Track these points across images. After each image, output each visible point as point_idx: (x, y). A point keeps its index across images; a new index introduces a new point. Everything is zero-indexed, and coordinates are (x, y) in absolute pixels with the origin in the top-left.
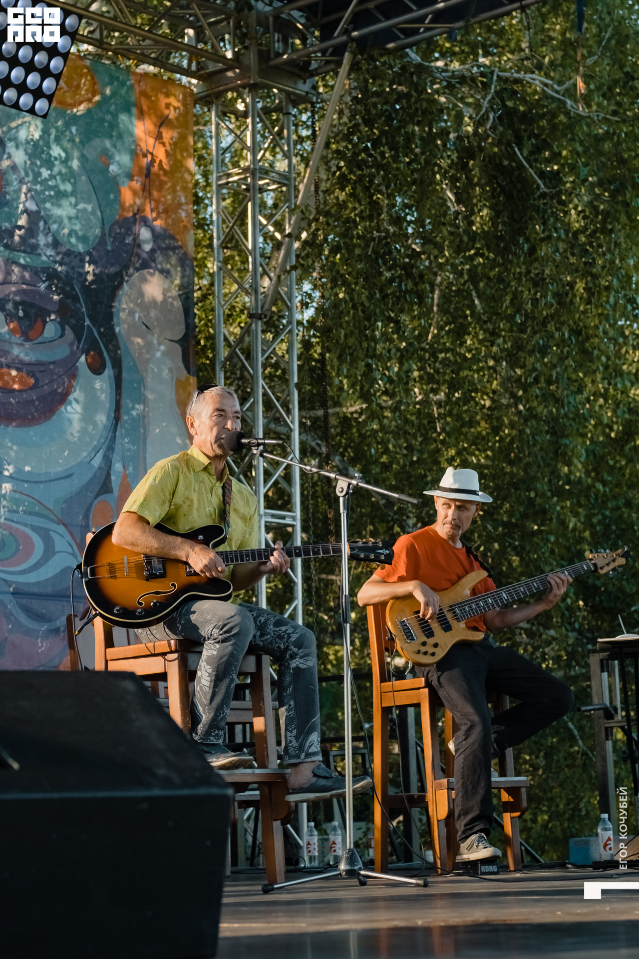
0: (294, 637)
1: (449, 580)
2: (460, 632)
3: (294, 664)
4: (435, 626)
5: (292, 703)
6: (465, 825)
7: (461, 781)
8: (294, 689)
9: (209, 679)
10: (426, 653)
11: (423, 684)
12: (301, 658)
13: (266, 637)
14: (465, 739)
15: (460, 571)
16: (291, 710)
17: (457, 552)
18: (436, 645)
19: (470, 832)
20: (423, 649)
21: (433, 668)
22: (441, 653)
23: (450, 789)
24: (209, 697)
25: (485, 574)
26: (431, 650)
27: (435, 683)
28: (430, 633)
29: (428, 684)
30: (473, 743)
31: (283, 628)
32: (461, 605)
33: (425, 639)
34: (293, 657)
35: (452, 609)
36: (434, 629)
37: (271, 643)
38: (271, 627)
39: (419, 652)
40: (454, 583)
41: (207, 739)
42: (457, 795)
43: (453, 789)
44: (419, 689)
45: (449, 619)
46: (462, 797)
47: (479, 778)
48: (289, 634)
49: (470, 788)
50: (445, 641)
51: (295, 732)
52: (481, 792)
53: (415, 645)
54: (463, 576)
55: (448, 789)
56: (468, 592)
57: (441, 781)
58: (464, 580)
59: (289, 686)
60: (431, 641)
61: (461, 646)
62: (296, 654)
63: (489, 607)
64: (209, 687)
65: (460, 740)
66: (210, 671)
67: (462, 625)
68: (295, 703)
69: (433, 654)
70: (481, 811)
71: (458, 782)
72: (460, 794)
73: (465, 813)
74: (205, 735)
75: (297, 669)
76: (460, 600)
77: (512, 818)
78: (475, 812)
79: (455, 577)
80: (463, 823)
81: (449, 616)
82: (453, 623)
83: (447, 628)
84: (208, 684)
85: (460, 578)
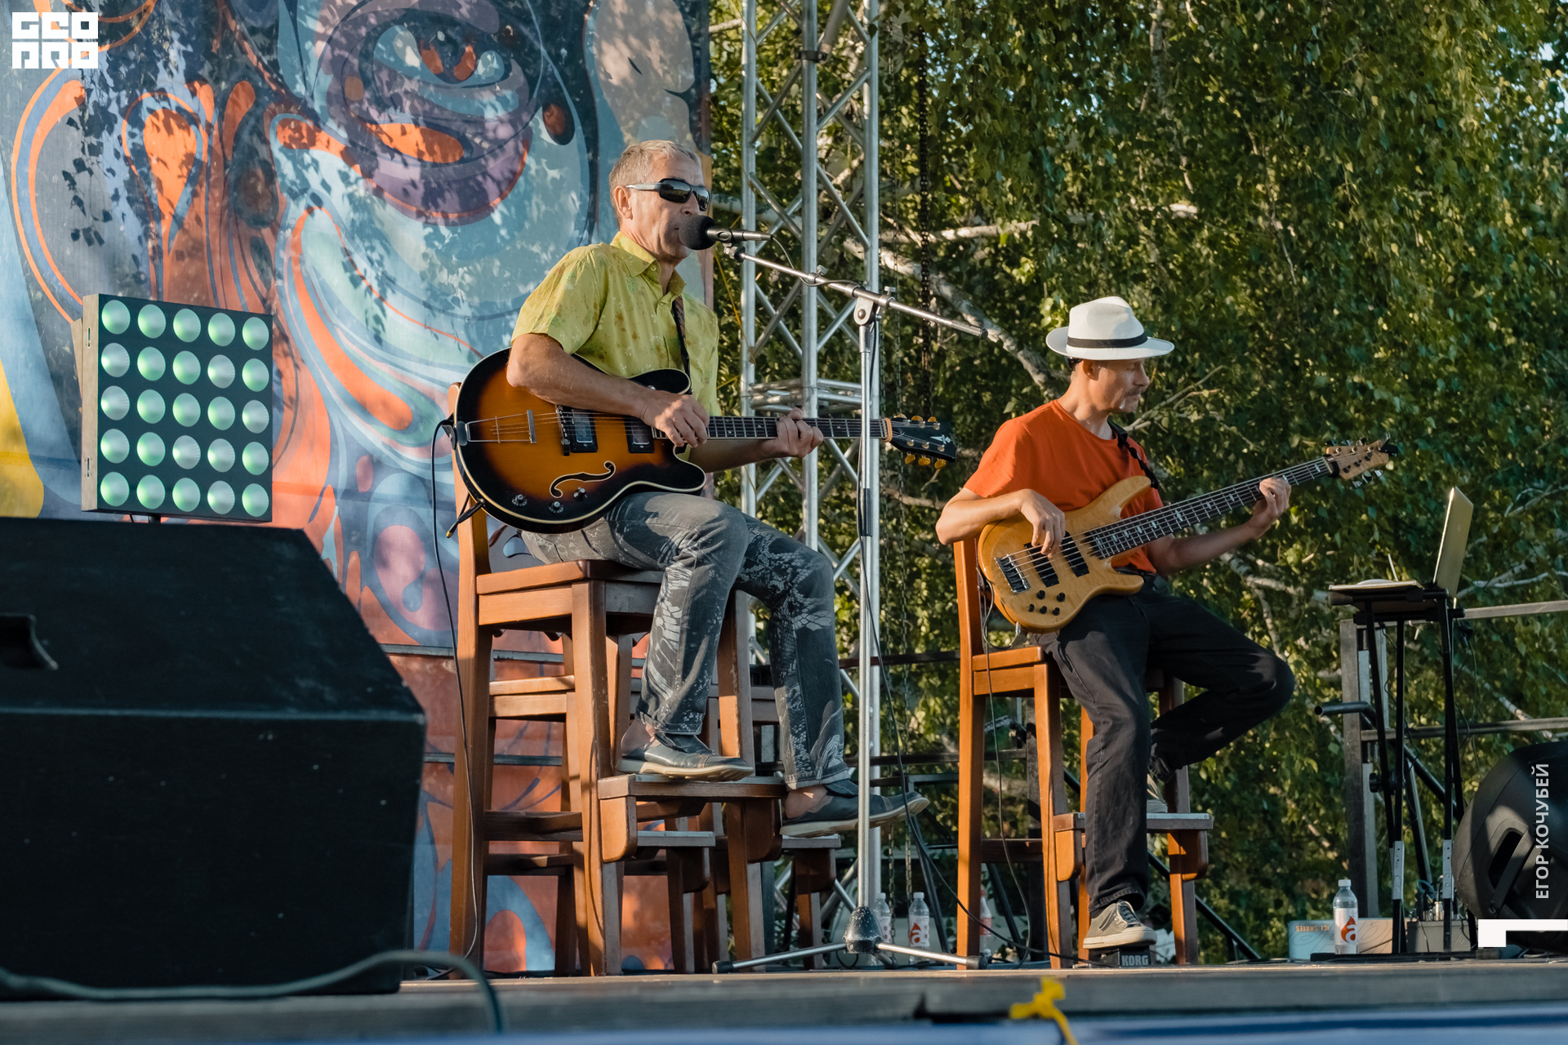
0: (804, 575)
1: (1085, 493)
2: (1103, 575)
3: (798, 623)
4: (1061, 567)
5: (798, 688)
6: (1101, 889)
7: (1095, 816)
8: (800, 664)
9: (678, 628)
10: (1043, 610)
11: (1039, 657)
12: (810, 612)
13: (755, 568)
14: (1104, 748)
15: (1105, 475)
16: (795, 700)
17: (1101, 445)
18: (1061, 598)
19: (1107, 900)
20: (1039, 604)
21: (1054, 635)
22: (1069, 611)
23: (1078, 830)
24: (680, 658)
25: (1147, 482)
26: (1051, 605)
27: (1056, 656)
28: (1050, 578)
29: (1047, 658)
30: (1117, 754)
31: (787, 557)
32: (1104, 532)
33: (1043, 587)
34: (795, 609)
35: (1089, 538)
36: (1057, 572)
37: (763, 578)
38: (766, 551)
39: (1032, 608)
40: (1093, 497)
41: (675, 728)
42: (1088, 841)
43: (1083, 831)
44: (1031, 664)
45: (1084, 556)
46: (1097, 842)
47: (1125, 811)
48: (795, 568)
49: (1110, 827)
50: (1077, 591)
51: (803, 735)
52: (1128, 834)
53: (1027, 597)
54: (1111, 485)
55: (1075, 830)
56: (1118, 510)
57: (1064, 816)
58: (1110, 493)
59: (791, 661)
60: (1053, 591)
61: (1105, 599)
62: (802, 606)
63: (1151, 535)
64: (680, 643)
65: (1096, 749)
66: (679, 615)
67: (1107, 563)
68: (803, 688)
69: (1056, 612)
70: (1127, 866)
71: (1090, 818)
72: (1094, 838)
73: (1102, 868)
74: (672, 720)
75: (804, 632)
76: (1103, 525)
77: (1183, 881)
78: (1118, 868)
79: (1097, 488)
80: (1097, 885)
81: (1084, 550)
82: (1091, 561)
83: (1081, 569)
84: (676, 637)
85: (1105, 488)
